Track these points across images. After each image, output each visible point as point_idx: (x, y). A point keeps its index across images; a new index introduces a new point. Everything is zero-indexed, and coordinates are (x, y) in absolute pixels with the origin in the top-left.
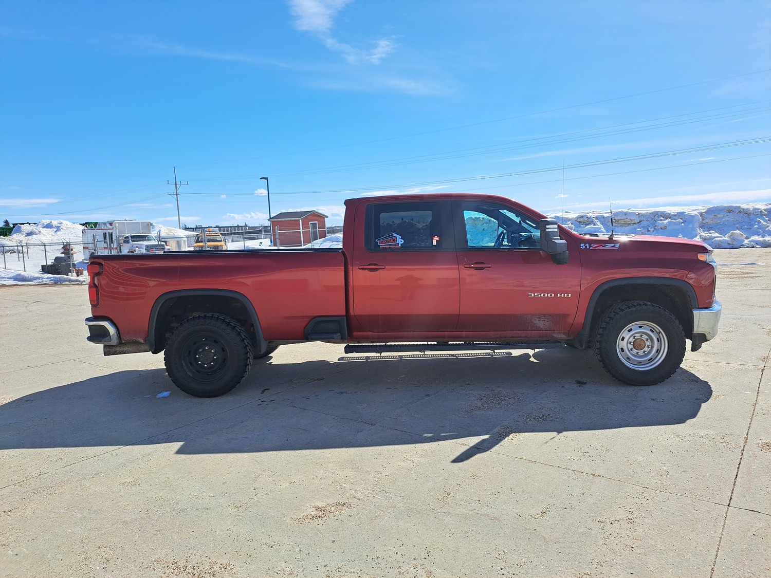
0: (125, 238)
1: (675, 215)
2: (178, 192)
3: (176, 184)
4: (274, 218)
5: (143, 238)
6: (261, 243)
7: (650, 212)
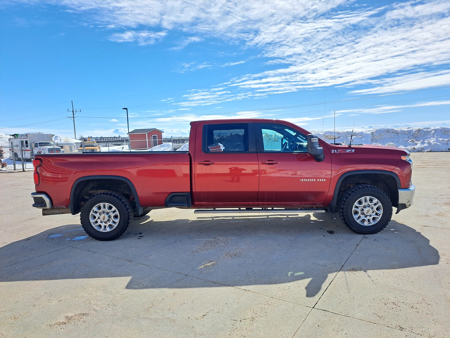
0: (36, 144)
1: (358, 134)
4: (130, 133)
5: (47, 144)
6: (123, 148)
7: (345, 132)
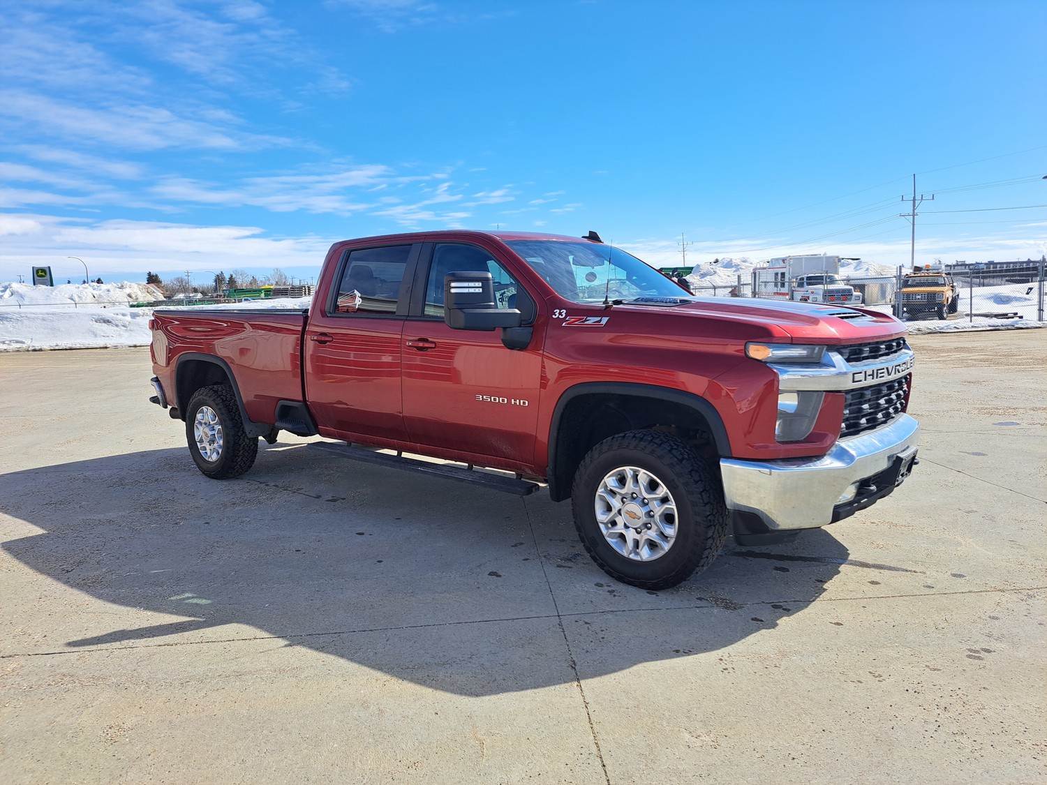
2: (916, 211)
3: (914, 200)
